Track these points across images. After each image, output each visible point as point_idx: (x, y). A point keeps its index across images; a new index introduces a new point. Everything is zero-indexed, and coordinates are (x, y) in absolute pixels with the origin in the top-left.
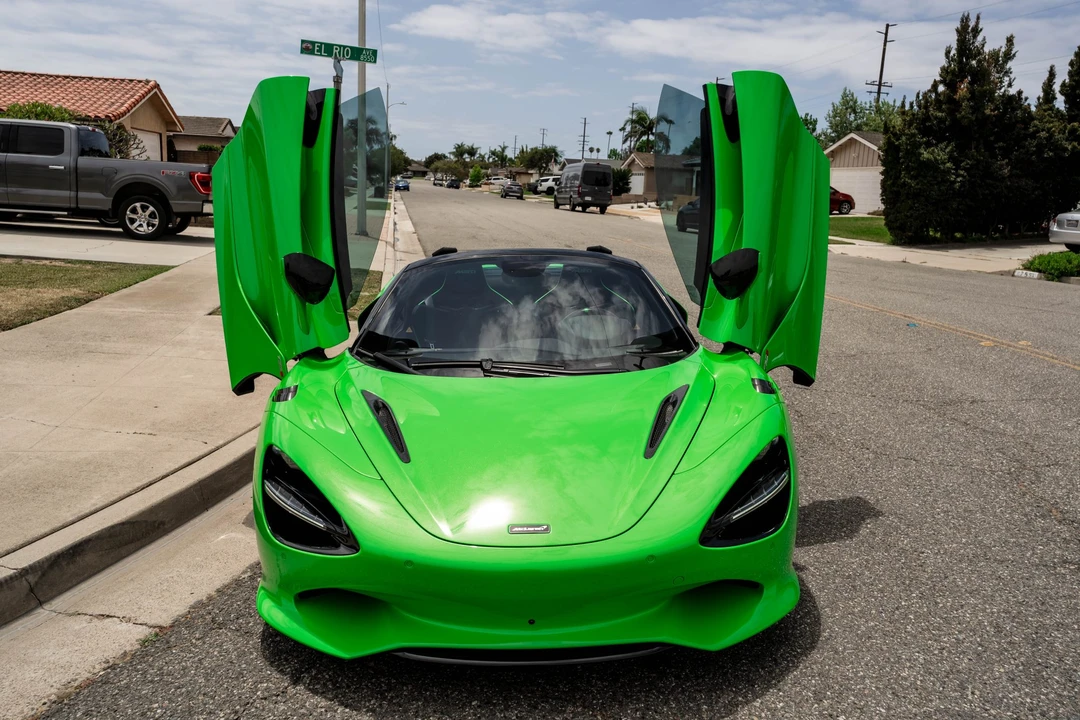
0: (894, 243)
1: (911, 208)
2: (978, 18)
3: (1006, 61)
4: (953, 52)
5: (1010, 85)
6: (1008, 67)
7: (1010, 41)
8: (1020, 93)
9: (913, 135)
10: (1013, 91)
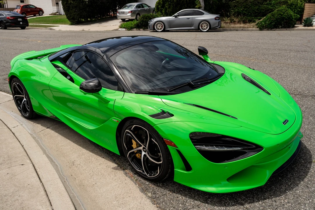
0: (72, 24)
1: (75, 12)
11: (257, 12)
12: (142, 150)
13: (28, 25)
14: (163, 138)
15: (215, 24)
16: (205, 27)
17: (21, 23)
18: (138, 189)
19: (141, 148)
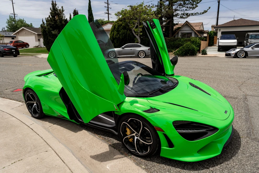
2: (55, 2)
3: (63, 12)
4: (52, 9)
5: (65, 17)
6: (63, 13)
7: (62, 7)
8: (67, 19)
9: (49, 28)
10: (65, 18)
11: (173, 46)
12: (135, 136)
13: (19, 54)
14: (153, 126)
15: (149, 53)
16: (142, 55)
17: (14, 53)
18: (134, 163)
19: (134, 134)
